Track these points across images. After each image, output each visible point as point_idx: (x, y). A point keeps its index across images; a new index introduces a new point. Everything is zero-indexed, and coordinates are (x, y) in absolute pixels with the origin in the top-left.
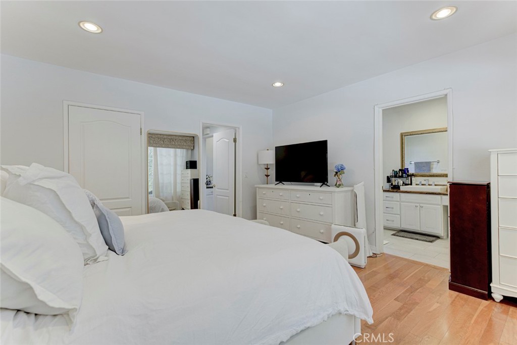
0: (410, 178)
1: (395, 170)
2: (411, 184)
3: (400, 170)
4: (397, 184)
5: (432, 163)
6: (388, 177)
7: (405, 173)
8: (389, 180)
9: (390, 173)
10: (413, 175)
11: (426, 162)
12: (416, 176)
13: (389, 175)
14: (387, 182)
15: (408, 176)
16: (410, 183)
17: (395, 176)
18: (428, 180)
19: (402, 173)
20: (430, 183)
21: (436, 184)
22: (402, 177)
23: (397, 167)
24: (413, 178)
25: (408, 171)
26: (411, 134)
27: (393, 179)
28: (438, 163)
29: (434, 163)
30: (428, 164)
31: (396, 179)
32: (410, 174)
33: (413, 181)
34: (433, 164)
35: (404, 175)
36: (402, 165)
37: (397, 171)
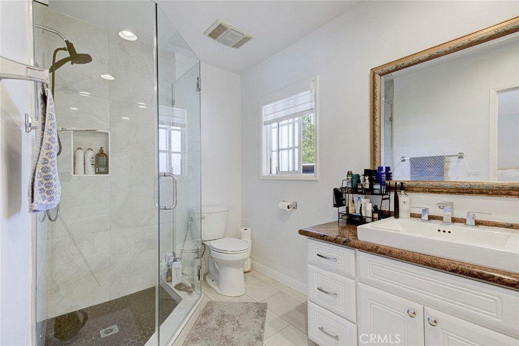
0: (392, 195)
1: (354, 173)
2: (396, 214)
3: (367, 172)
4: (358, 213)
5: (447, 159)
6: (336, 190)
7: (379, 181)
8: (339, 198)
9: (342, 182)
10: (402, 187)
11: (434, 158)
12: (412, 191)
13: (338, 187)
14: (335, 206)
15: (389, 189)
16: (392, 209)
17: (355, 190)
18: (451, 204)
19: (371, 180)
20: (457, 215)
21: (479, 218)
22: (370, 191)
23: (361, 164)
24: (403, 197)
25: (389, 176)
26: (399, 64)
27: (349, 197)
28: (461, 157)
29: (452, 159)
30: (438, 163)
31: (356, 196)
32: (392, 183)
33: (402, 207)
34: (449, 162)
35: (377, 186)
36: (374, 159)
37: (358, 176)
